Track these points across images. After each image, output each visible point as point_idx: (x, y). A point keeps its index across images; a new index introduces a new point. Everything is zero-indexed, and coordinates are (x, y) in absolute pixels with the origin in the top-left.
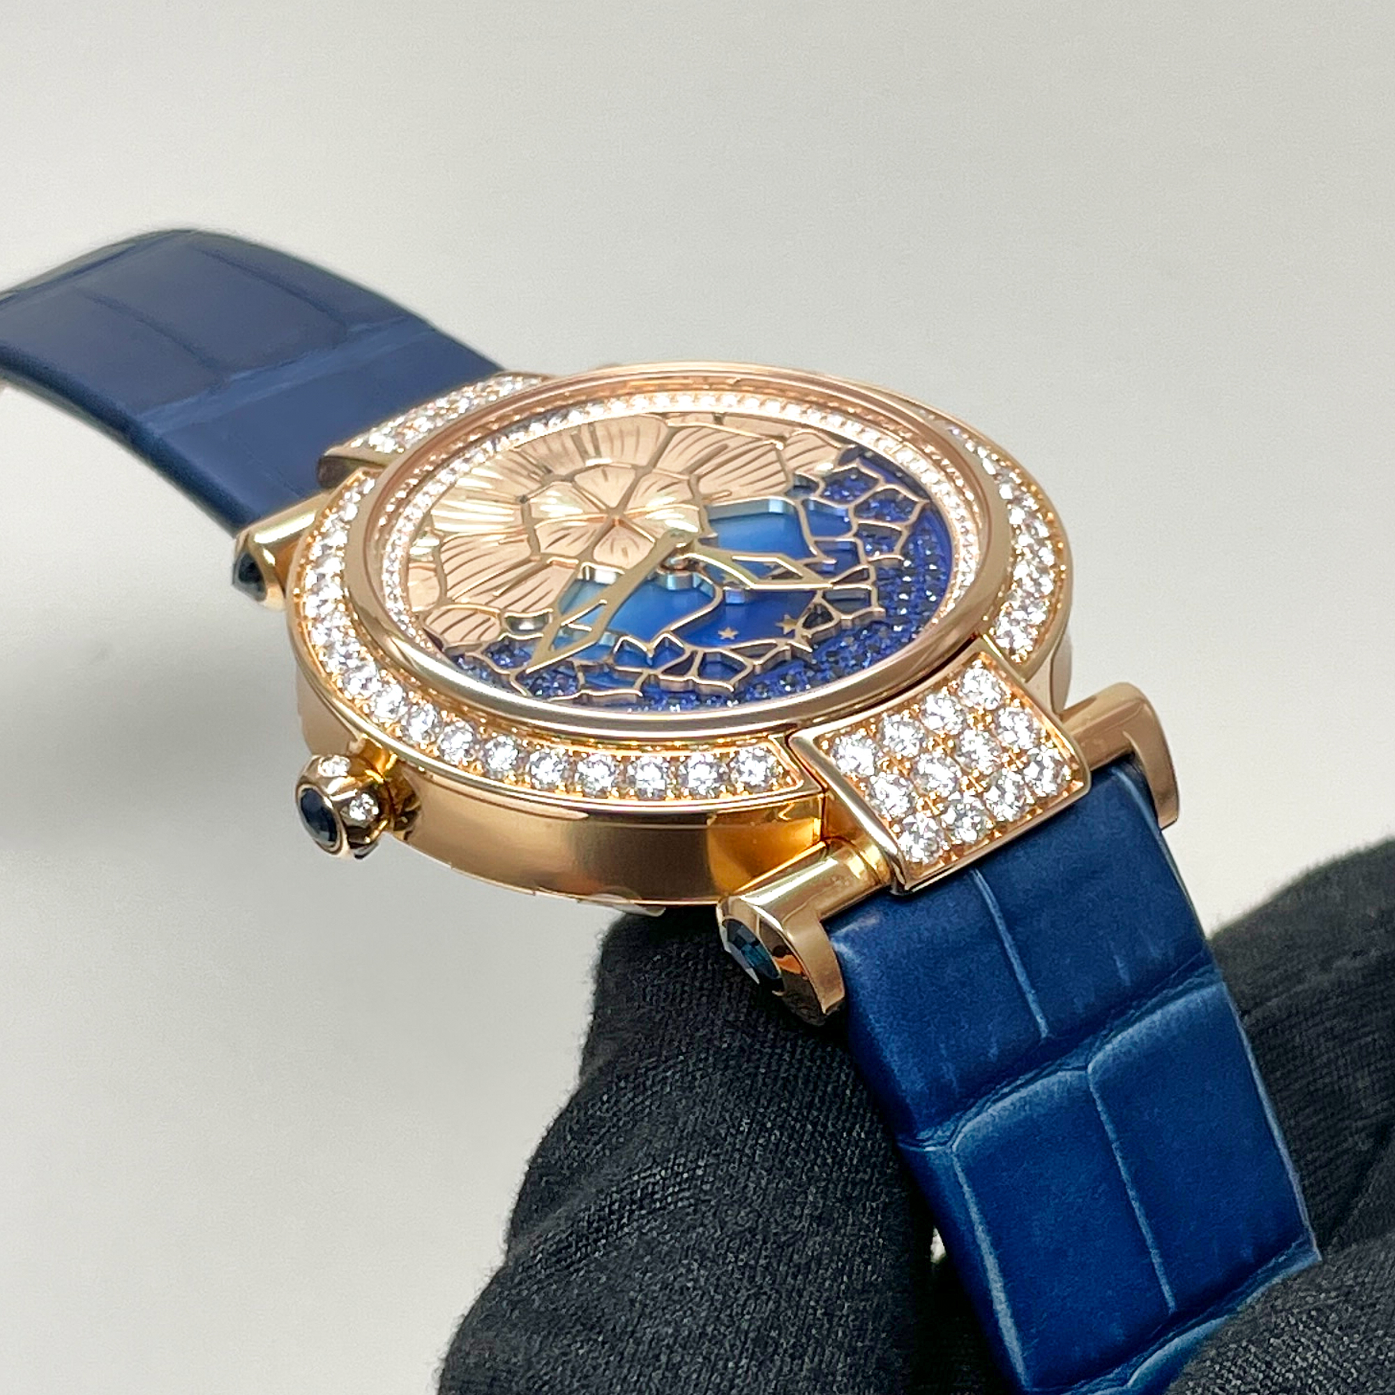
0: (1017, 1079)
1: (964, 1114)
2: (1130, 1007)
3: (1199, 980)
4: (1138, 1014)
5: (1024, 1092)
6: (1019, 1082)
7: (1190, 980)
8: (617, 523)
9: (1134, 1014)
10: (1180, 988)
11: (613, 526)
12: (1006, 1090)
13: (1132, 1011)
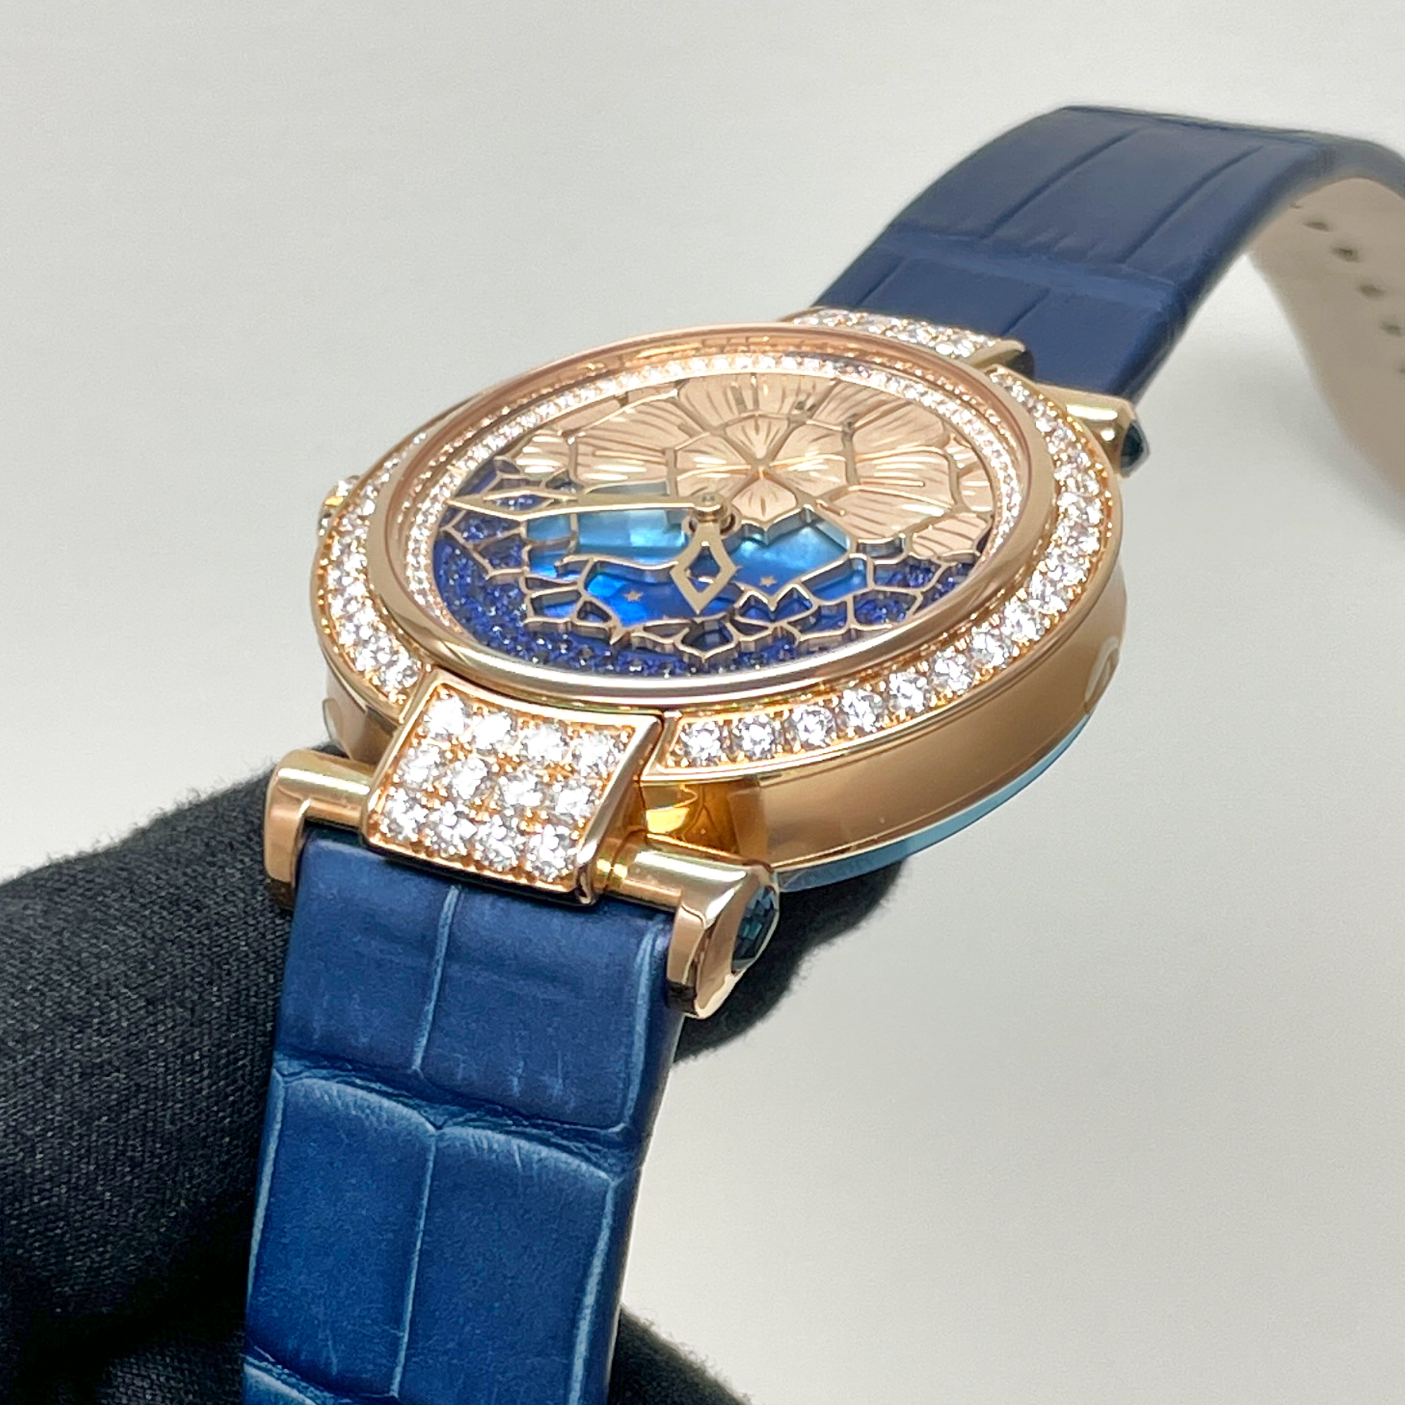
0: (375, 1082)
1: (315, 1068)
2: (510, 1117)
3: (586, 1152)
4: (513, 1128)
5: (373, 1098)
6: (373, 1085)
7: (580, 1145)
8: (761, 475)
9: (510, 1126)
10: (565, 1143)
11: (758, 479)
12: (358, 1081)
13: (510, 1122)
